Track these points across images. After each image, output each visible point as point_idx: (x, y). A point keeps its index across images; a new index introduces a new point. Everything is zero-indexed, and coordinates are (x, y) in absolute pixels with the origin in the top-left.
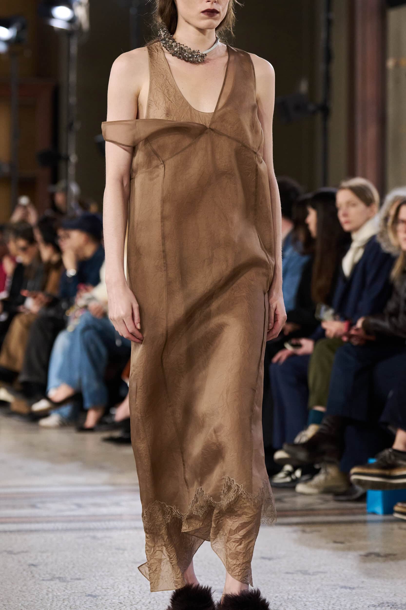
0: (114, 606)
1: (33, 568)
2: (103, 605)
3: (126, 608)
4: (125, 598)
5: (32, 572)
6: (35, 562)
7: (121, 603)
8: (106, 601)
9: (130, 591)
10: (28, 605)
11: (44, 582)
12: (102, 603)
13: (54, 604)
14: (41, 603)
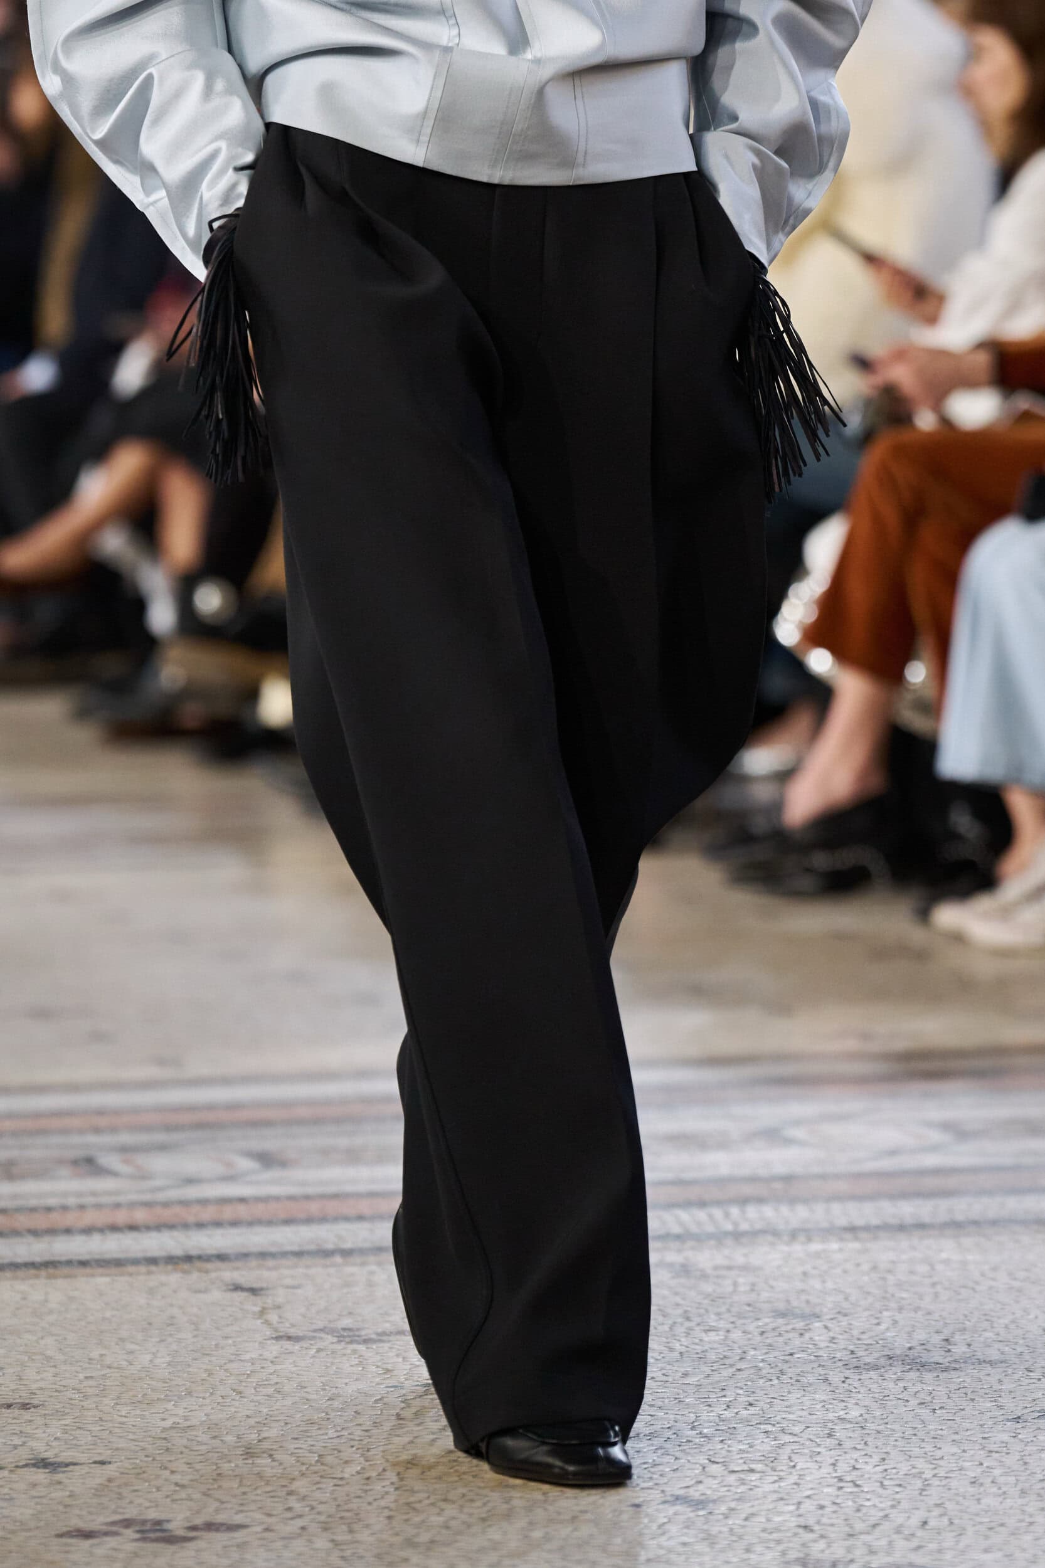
0: (779, 1542)
2: (734, 1538)
3: (829, 1546)
4: (822, 1507)
8: (746, 1519)
9: (840, 1480)
12: (731, 1530)
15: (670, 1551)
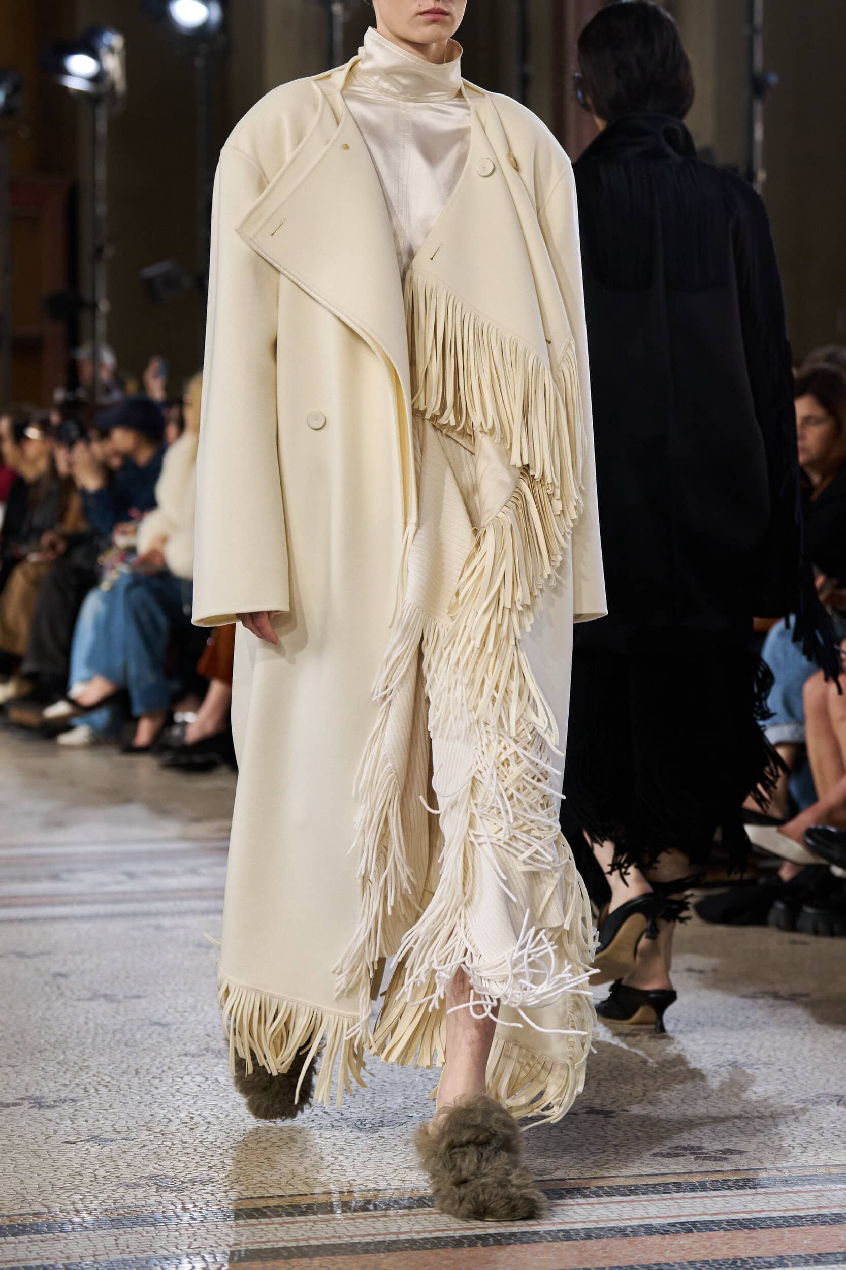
0: (197, 1041)
1: (61, 981)
3: (218, 1042)
5: (59, 988)
6: (64, 970)
7: (209, 1036)
10: (56, 1041)
11: (81, 1004)
13: (99, 1039)
14: (77, 1038)
15: (153, 1045)
